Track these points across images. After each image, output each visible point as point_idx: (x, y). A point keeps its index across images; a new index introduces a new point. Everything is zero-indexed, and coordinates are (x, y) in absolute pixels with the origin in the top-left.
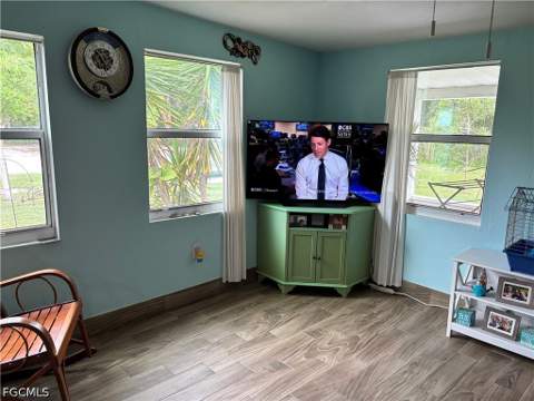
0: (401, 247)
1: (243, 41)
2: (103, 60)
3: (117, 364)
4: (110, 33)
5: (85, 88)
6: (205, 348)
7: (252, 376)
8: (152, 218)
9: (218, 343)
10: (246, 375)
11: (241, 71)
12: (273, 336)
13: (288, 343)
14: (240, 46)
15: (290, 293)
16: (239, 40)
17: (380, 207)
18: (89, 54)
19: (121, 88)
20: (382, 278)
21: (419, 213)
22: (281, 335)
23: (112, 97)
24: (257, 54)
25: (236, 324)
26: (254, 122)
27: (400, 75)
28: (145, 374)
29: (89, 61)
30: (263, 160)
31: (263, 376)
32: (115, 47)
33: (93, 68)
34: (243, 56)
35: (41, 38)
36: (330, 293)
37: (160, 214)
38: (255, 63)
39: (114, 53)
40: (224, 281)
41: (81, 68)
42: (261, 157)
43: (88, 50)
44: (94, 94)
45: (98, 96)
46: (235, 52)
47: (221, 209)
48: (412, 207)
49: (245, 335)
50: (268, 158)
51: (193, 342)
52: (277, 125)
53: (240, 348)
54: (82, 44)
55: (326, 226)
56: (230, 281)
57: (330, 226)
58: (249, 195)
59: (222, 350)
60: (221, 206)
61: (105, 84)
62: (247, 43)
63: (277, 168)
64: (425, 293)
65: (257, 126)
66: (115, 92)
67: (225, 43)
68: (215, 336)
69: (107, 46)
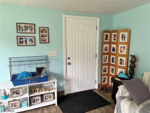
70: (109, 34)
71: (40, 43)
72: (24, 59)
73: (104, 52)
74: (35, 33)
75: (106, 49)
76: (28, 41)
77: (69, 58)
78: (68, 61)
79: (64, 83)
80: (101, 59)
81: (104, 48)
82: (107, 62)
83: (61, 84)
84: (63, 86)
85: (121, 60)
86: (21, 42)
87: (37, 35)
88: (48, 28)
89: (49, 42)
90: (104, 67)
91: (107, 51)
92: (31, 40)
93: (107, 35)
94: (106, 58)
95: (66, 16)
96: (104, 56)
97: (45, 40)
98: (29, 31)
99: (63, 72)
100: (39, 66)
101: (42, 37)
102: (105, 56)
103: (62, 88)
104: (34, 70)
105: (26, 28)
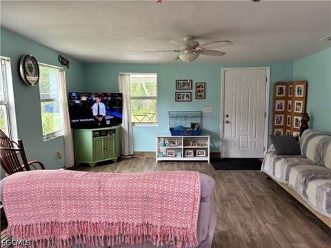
0: (132, 139)
1: (64, 58)
2: (30, 68)
4: (33, 57)
5: (27, 81)
8: (44, 140)
11: (64, 71)
14: (64, 60)
15: (95, 166)
16: (62, 58)
17: (122, 125)
20: (126, 153)
21: (136, 125)
23: (34, 85)
24: (68, 64)
27: (124, 75)
29: (27, 69)
33: (28, 72)
34: (65, 65)
35: (8, 58)
36: (110, 162)
38: (68, 68)
44: (29, 83)
45: (31, 84)
46: (62, 63)
48: (133, 124)
55: (107, 135)
57: (108, 135)
64: (142, 154)
67: (59, 59)
69: (31, 62)
70: (284, 87)
71: (196, 98)
72: (180, 114)
73: (277, 110)
74: (192, 89)
75: (280, 106)
76: (185, 97)
77: (227, 116)
78: (226, 119)
79: (221, 143)
80: (272, 120)
81: (276, 106)
82: (282, 124)
83: (217, 145)
84: (219, 147)
85: (297, 120)
86: (178, 98)
87: (193, 91)
88: (205, 83)
89: (205, 98)
90: (276, 130)
91: (281, 108)
92: (187, 96)
93: (281, 89)
94: (281, 118)
95: (225, 69)
96: (276, 115)
97: (201, 96)
98: (186, 87)
99: (219, 131)
100: (194, 122)
101: (199, 92)
102: (279, 116)
103: (218, 149)
104: (189, 125)
105: (184, 84)
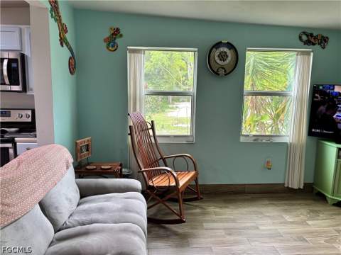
1: (315, 35)
2: (223, 57)
3: (212, 209)
4: (228, 43)
5: (213, 71)
6: (260, 216)
7: (281, 238)
8: (242, 139)
9: (269, 216)
10: (278, 236)
11: (312, 54)
12: (308, 224)
13: (317, 231)
14: (312, 38)
16: (311, 35)
18: (217, 54)
19: (231, 70)
22: (314, 225)
23: (226, 75)
24: (325, 41)
25: (285, 211)
26: (318, 86)
28: (224, 217)
29: (216, 58)
30: (324, 111)
31: (288, 240)
32: (230, 49)
33: (218, 61)
34: (314, 44)
35: (196, 49)
37: (247, 138)
38: (323, 48)
39: (229, 53)
40: (286, 186)
41: (212, 62)
42: (322, 108)
43: (216, 53)
44: (217, 73)
45: (219, 74)
46: (308, 43)
47: (288, 140)
49: (288, 218)
50: (327, 109)
51: (254, 212)
52: (336, 87)
53: (281, 223)
54: (214, 49)
56: (290, 186)
58: (310, 133)
59: (269, 221)
60: (288, 138)
61: (223, 68)
62: (317, 36)
63: (335, 116)
65: (321, 88)
66: (228, 72)
67: (300, 38)
68: (268, 212)
69: (226, 50)
